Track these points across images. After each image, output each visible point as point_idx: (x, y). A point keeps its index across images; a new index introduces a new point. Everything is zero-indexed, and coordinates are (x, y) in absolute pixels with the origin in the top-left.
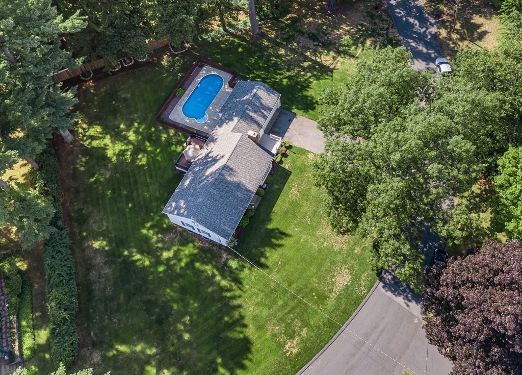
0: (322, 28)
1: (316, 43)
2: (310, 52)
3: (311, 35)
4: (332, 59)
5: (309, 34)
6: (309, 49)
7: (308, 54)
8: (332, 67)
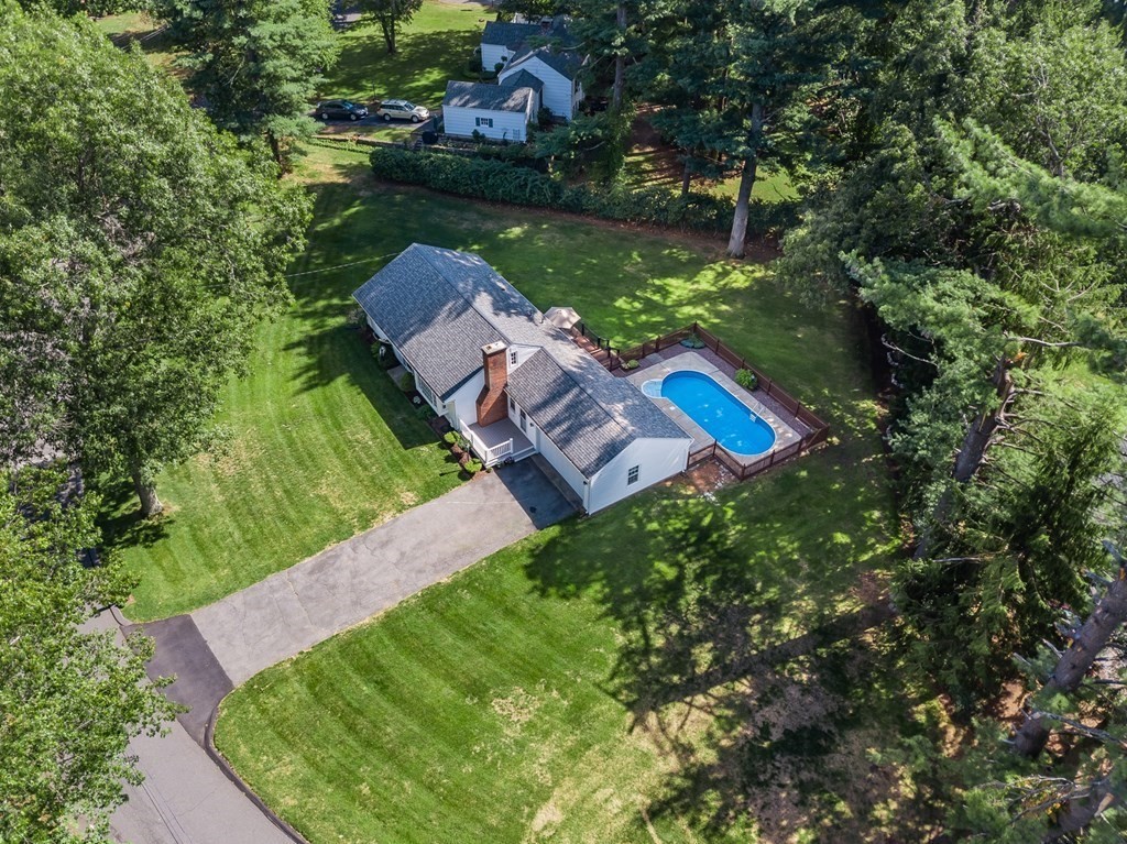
0: (843, 797)
1: (776, 735)
2: (749, 696)
3: (823, 742)
4: (683, 740)
5: (829, 736)
6: (758, 700)
7: (744, 686)
8: (652, 719)
